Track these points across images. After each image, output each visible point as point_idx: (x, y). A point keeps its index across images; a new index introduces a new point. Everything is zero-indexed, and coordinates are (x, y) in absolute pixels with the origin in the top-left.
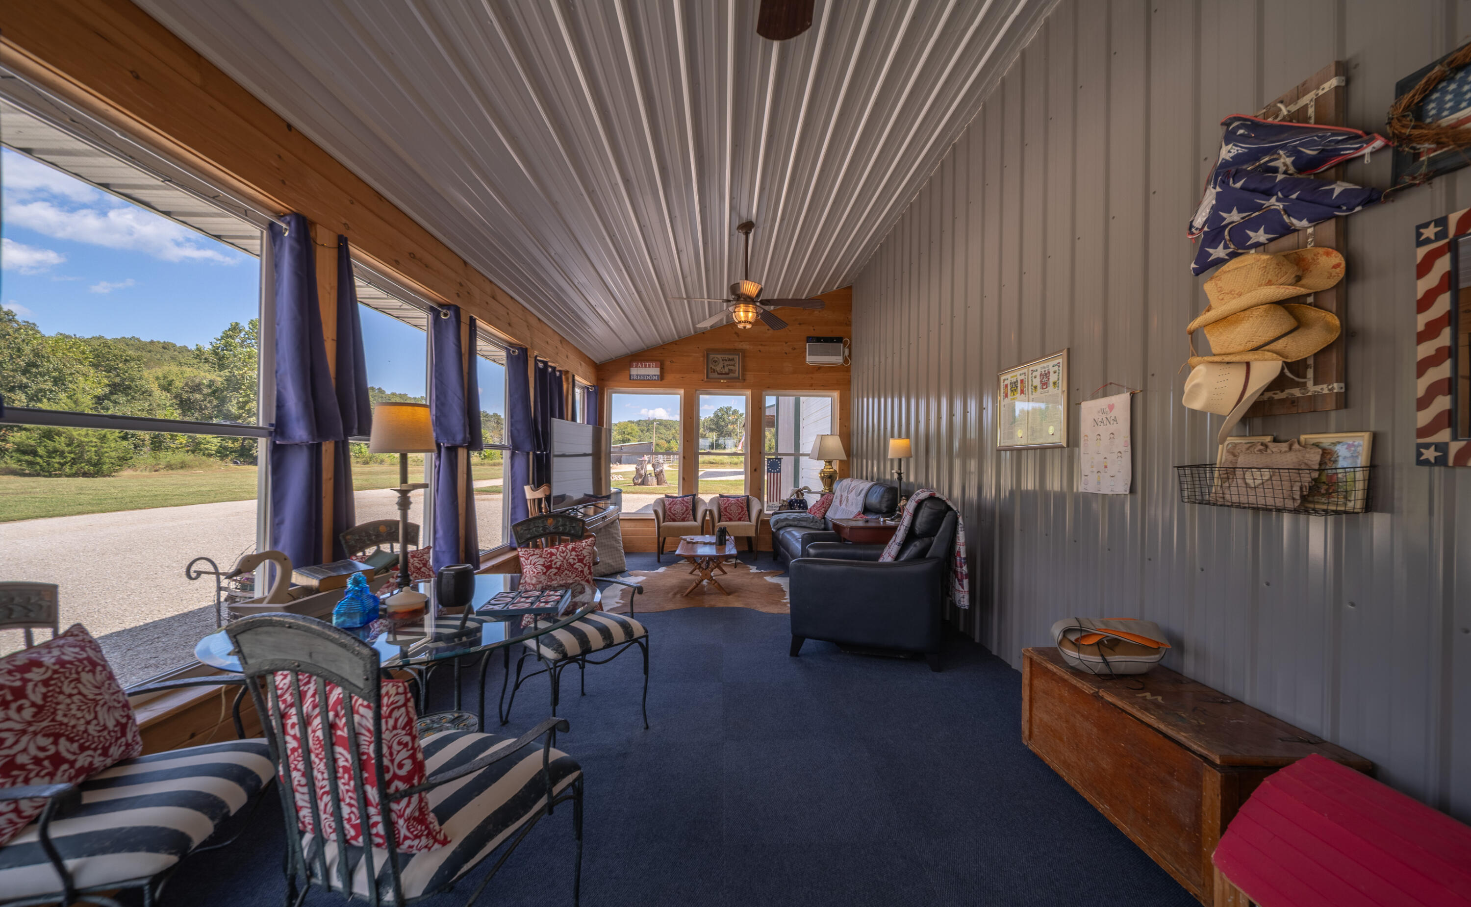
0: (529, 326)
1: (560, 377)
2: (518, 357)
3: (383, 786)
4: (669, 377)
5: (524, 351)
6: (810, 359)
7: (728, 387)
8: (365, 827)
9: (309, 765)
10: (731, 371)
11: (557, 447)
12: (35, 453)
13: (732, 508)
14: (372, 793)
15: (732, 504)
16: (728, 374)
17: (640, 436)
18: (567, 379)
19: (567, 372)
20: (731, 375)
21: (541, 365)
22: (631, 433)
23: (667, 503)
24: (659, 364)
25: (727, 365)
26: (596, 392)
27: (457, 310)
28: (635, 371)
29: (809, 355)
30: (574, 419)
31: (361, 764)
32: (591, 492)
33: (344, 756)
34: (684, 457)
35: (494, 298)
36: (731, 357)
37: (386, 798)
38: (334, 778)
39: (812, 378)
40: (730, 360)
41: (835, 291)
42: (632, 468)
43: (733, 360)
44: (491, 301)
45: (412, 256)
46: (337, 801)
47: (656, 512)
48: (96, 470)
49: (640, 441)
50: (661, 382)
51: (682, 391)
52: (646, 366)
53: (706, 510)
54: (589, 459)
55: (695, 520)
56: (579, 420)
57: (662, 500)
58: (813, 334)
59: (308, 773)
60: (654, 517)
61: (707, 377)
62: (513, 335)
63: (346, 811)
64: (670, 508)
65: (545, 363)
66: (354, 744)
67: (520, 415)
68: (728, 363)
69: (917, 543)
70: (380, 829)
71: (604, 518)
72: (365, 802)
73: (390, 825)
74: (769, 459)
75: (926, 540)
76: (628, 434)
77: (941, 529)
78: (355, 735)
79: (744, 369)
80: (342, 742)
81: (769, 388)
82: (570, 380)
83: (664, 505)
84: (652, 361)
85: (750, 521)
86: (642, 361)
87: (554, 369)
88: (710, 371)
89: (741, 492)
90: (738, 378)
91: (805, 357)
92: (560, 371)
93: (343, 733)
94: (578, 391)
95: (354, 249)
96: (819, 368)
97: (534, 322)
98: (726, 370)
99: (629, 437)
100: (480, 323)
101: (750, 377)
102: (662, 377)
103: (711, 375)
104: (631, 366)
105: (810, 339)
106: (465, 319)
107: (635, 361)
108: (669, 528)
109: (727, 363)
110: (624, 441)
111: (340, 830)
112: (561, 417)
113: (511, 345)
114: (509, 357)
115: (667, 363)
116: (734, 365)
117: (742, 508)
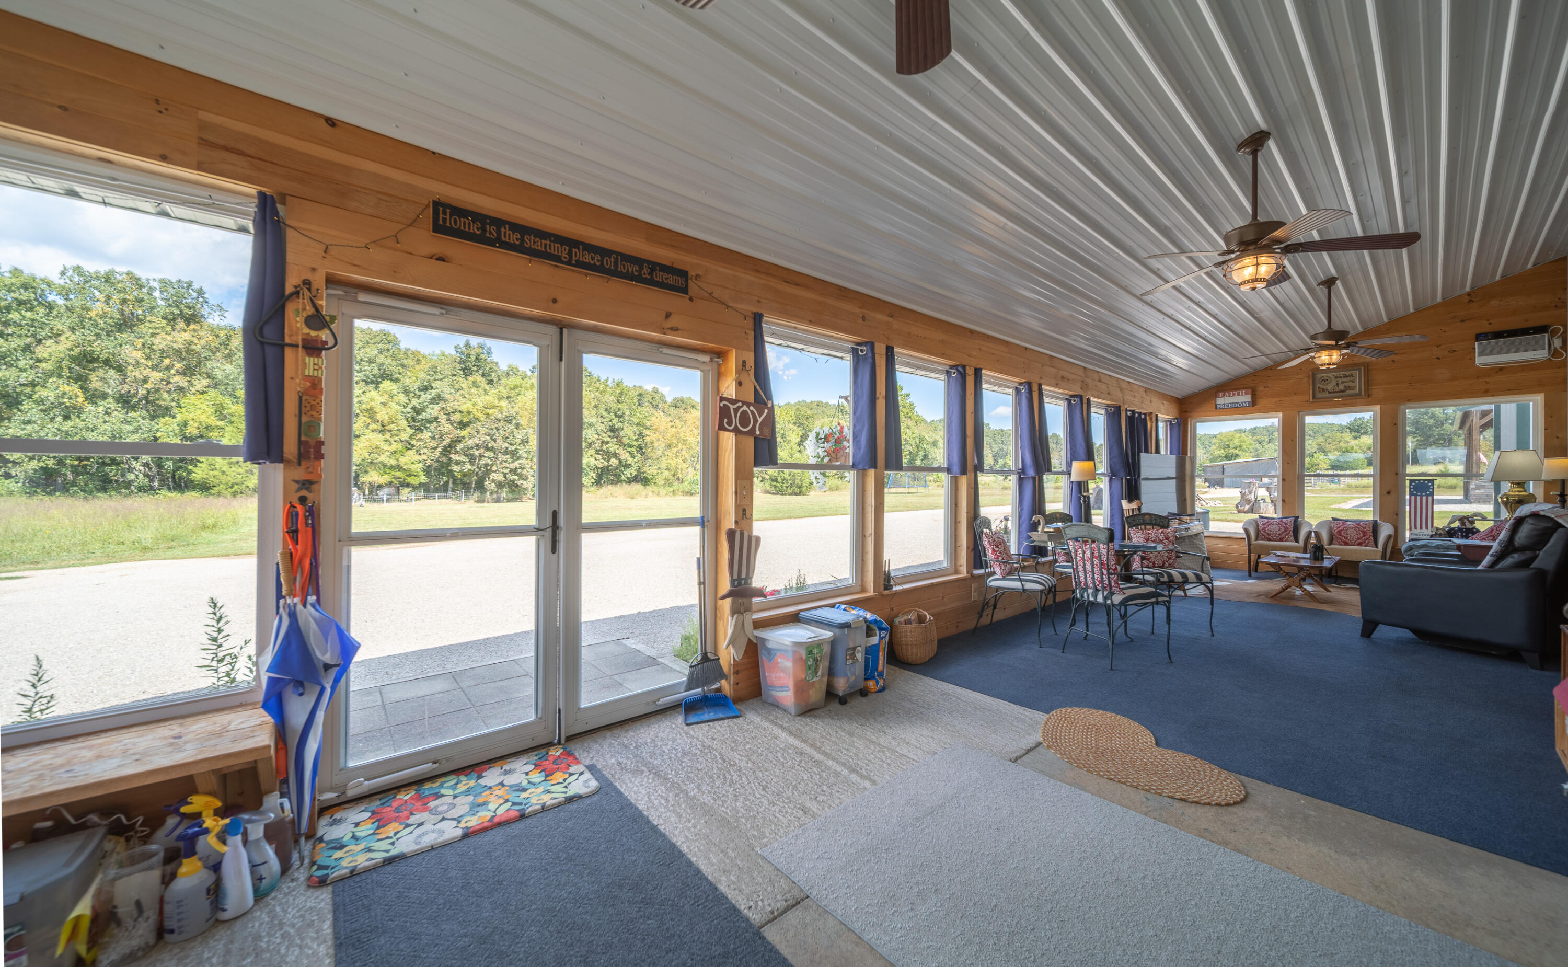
0: (1121, 390)
1: (1145, 418)
2: (1114, 413)
3: (1108, 570)
4: (1262, 402)
5: (1118, 408)
6: (1479, 361)
7: (1344, 405)
8: (1102, 581)
9: (1085, 564)
10: (1347, 388)
11: (1144, 472)
12: (776, 481)
13: (1349, 532)
14: (1105, 572)
15: (1348, 528)
16: (1344, 391)
17: (1257, 450)
18: (1151, 419)
19: (1151, 413)
20: (1348, 392)
21: (1129, 413)
22: (1240, 446)
23: (1261, 523)
24: (1250, 390)
25: (1343, 382)
26: (1179, 424)
27: (1081, 397)
28: (1220, 401)
29: (1479, 356)
30: (1158, 451)
31: (1102, 564)
32: (1175, 511)
33: (1096, 561)
34: (1284, 480)
35: (1100, 381)
36: (1348, 373)
37: (1109, 574)
38: (1093, 567)
39: (1487, 383)
40: (1346, 376)
41: (1530, 270)
42: (1235, 493)
43: (1352, 375)
44: (1098, 384)
45: (1063, 378)
46: (1093, 573)
47: (1246, 530)
48: (799, 491)
49: (1257, 456)
50: (1255, 406)
51: (1280, 414)
52: (1234, 395)
53: (1310, 533)
54: (1173, 483)
55: (1297, 540)
56: (1163, 451)
57: (1256, 521)
58: (1485, 327)
59: (1084, 567)
60: (1244, 536)
61: (1314, 397)
62: (1110, 400)
63: (1096, 576)
64: (1264, 529)
65: (1133, 412)
66: (1100, 557)
67: (1116, 452)
68: (1344, 380)
69: (1516, 555)
70: (1107, 582)
71: (1187, 529)
72: (1103, 574)
73: (1110, 582)
74: (1411, 481)
75: (1528, 554)
76: (1236, 448)
77: (1549, 544)
78: (1100, 555)
79: (1368, 384)
80: (1096, 557)
81: (1409, 400)
82: (1154, 419)
83: (1258, 525)
84: (1242, 389)
85: (1377, 547)
86: (1229, 390)
87: (1140, 414)
88: (1317, 391)
89: (1369, 516)
90: (1359, 394)
91: (1473, 359)
92: (1145, 414)
93: (1096, 554)
94: (1161, 425)
95: (1044, 387)
96: (1501, 369)
97: (1124, 385)
98: (1341, 387)
99: (1237, 452)
100: (1092, 399)
101: (1377, 391)
102: (1254, 403)
103: (1319, 395)
104: (1217, 396)
105: (1479, 337)
106: (1085, 401)
107: (1221, 391)
108: (1262, 546)
109: (1340, 380)
110: (1227, 457)
111: (1094, 583)
112: (1147, 451)
113: (1108, 406)
114: (1108, 413)
115: (1261, 388)
116: (1353, 381)
117: (1364, 533)
